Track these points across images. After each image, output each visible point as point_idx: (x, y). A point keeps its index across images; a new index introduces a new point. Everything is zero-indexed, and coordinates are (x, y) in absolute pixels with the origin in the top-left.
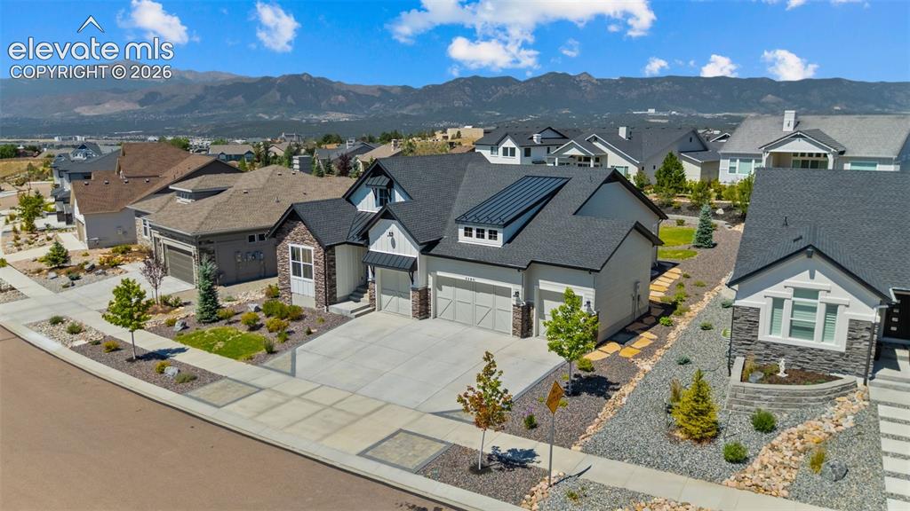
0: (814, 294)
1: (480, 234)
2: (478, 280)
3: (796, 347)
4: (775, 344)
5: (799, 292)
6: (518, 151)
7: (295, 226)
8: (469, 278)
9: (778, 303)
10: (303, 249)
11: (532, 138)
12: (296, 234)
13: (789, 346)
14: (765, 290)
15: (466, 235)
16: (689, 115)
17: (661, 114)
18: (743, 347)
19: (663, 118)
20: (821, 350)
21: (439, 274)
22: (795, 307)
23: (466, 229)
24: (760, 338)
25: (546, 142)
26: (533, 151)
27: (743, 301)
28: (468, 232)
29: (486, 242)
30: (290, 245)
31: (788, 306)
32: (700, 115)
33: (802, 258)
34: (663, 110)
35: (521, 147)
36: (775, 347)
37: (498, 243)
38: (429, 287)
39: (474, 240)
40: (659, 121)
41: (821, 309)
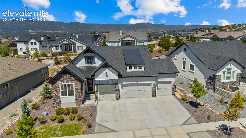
0: (230, 69)
1: (135, 68)
2: (139, 82)
3: (227, 82)
4: (224, 82)
5: (228, 69)
6: (38, 43)
7: (64, 76)
8: (136, 82)
9: (224, 73)
10: (68, 85)
11: (41, 39)
12: (64, 79)
13: (226, 82)
14: (222, 70)
15: (130, 69)
16: (42, 32)
17: (34, 31)
18: (218, 85)
19: (35, 32)
20: (232, 82)
21: (123, 83)
22: (228, 73)
23: (130, 67)
24: (221, 82)
25: (45, 40)
26: (42, 43)
27: (218, 74)
28: (131, 68)
29: (138, 70)
30: (60, 84)
31: (226, 73)
32: (46, 31)
33: (230, 62)
34: (34, 30)
35: (38, 42)
36: (224, 83)
37: (142, 70)
38: (120, 88)
39: (133, 70)
40: (33, 33)
41: (232, 72)
